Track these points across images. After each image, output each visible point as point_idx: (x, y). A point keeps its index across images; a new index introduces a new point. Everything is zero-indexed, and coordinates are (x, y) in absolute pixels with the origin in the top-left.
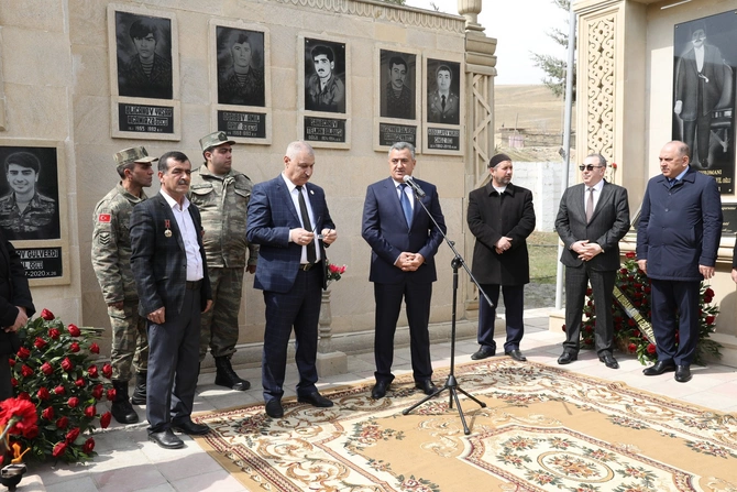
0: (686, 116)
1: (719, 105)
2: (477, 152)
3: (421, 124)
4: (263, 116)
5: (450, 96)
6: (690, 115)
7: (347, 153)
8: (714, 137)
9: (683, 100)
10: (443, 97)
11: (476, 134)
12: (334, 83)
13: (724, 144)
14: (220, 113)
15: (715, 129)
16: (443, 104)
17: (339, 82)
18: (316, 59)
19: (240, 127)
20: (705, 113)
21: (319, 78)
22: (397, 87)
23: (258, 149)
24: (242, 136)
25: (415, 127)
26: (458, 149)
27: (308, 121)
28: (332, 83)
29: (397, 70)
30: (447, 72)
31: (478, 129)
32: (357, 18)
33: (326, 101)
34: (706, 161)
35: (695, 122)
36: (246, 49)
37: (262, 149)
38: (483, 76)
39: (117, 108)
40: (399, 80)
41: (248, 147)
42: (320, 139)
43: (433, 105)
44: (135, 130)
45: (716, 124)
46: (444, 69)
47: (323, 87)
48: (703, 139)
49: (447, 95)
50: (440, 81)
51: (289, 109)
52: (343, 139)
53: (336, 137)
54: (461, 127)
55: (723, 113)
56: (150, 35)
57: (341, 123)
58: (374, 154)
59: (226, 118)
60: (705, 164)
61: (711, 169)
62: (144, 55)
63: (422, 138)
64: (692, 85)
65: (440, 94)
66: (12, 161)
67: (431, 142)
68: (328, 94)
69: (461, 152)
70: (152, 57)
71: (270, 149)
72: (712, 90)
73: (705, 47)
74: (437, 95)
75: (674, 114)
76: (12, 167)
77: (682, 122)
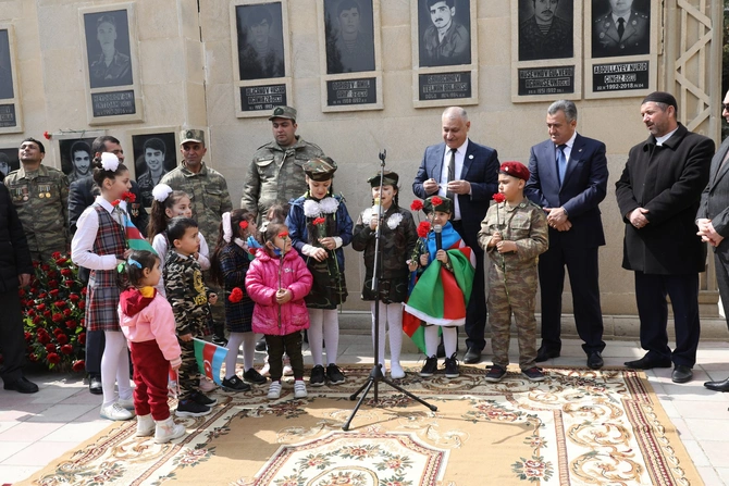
2: (684, 87)
3: (582, 60)
4: (373, 80)
5: (632, 18)
7: (476, 109)
10: (621, 20)
11: (681, 62)
12: (456, 31)
14: (330, 83)
16: (621, 30)
17: (463, 30)
18: (432, 8)
19: (350, 94)
21: (436, 29)
22: (543, 21)
23: (370, 114)
24: (352, 103)
25: (573, 67)
26: (646, 86)
27: (423, 79)
28: (453, 31)
31: (685, 56)
33: (446, 54)
36: (354, 15)
37: (375, 114)
39: (239, 92)
40: (547, 12)
41: (360, 114)
42: (439, 97)
43: (602, 35)
44: (255, 109)
47: (441, 38)
49: (626, 17)
50: (613, 1)
51: (404, 69)
52: (468, 93)
54: (652, 57)
56: (264, 21)
57: (466, 76)
58: (512, 106)
59: (335, 88)
62: (260, 40)
63: (583, 80)
65: (615, 17)
66: (147, 147)
67: (599, 81)
68: (448, 45)
70: (266, 41)
71: (383, 114)
74: (610, 19)
76: (149, 150)
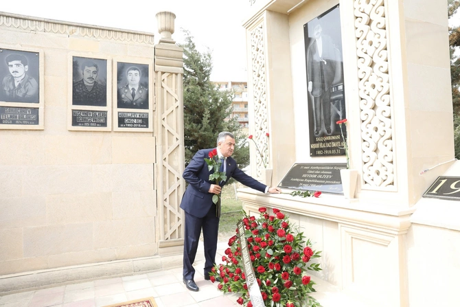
0: (315, 93)
1: (335, 82)
3: (112, 109)
5: (139, 89)
6: (318, 92)
7: (42, 133)
8: (333, 107)
9: (313, 81)
10: (133, 89)
11: (165, 116)
12: (28, 81)
13: (340, 113)
15: (334, 101)
18: (10, 63)
20: (326, 89)
21: (13, 78)
22: (89, 83)
25: (106, 112)
26: (147, 127)
27: (2, 110)
28: (26, 81)
29: (88, 71)
30: (137, 72)
31: (167, 112)
32: (52, 35)
33: (20, 95)
34: (329, 128)
35: (321, 97)
38: (172, 74)
40: (91, 78)
42: (14, 122)
43: (123, 96)
45: (333, 97)
46: (135, 69)
47: (17, 84)
48: (327, 110)
49: (136, 88)
50: (129, 78)
52: (36, 122)
53: (30, 121)
54: (149, 111)
55: (337, 87)
57: (36, 110)
58: (69, 133)
60: (329, 131)
61: (333, 135)
63: (112, 120)
64: (317, 68)
65: (130, 87)
67: (121, 122)
68: (22, 89)
69: (150, 129)
72: (329, 70)
73: (322, 37)
74: (127, 87)
75: (308, 91)
77: (313, 98)
